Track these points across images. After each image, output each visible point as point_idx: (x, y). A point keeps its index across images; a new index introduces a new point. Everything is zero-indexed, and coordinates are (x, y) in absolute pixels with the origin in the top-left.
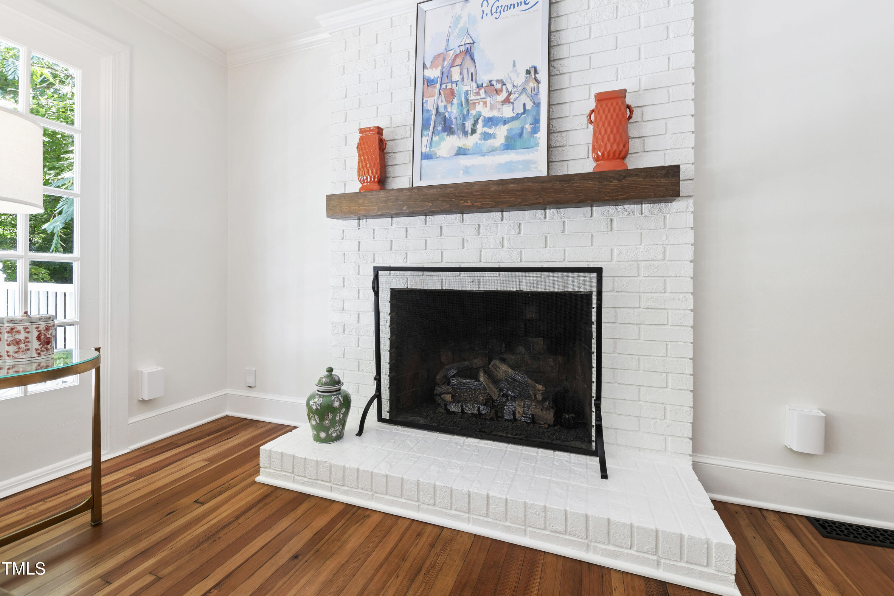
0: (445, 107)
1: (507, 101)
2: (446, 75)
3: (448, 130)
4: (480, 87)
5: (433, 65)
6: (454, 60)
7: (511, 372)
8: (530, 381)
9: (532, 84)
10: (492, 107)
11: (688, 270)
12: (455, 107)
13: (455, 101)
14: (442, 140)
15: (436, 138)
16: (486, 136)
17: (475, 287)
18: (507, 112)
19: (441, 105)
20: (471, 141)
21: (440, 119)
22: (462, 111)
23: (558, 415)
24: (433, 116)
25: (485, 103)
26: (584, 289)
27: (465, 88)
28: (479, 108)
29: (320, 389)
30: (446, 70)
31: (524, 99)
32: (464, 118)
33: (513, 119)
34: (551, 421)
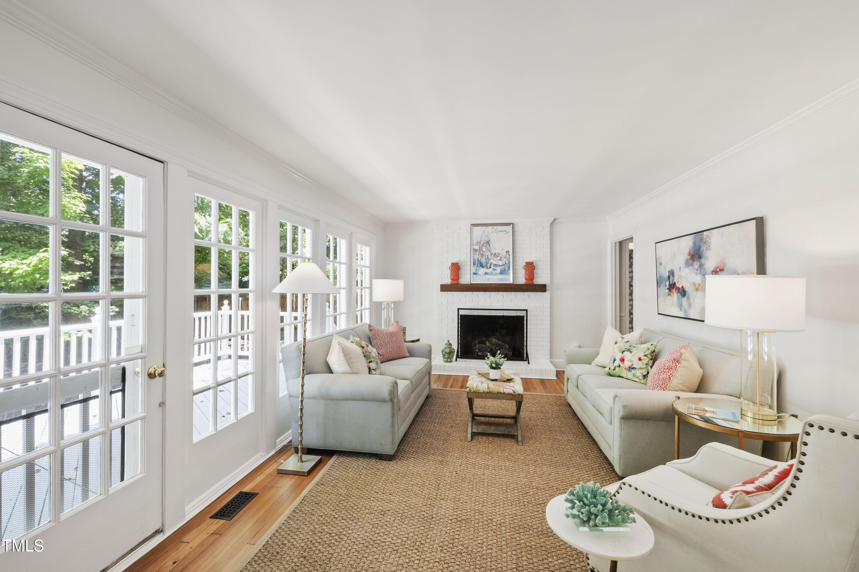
0: (481, 259)
1: (500, 260)
2: (481, 249)
3: (482, 266)
4: (492, 254)
5: (476, 245)
6: (483, 244)
7: (497, 341)
8: (503, 344)
9: (508, 256)
10: (496, 261)
11: (549, 310)
12: (484, 259)
13: (484, 257)
14: (480, 269)
15: (478, 268)
16: (494, 270)
17: (489, 314)
18: (500, 263)
19: (479, 258)
20: (489, 271)
21: (479, 262)
22: (486, 261)
23: (513, 353)
24: (477, 262)
25: (494, 259)
26: (522, 315)
27: (487, 254)
28: (492, 260)
29: (446, 346)
30: (481, 247)
31: (505, 260)
32: (487, 263)
33: (502, 265)
34: (511, 355)
